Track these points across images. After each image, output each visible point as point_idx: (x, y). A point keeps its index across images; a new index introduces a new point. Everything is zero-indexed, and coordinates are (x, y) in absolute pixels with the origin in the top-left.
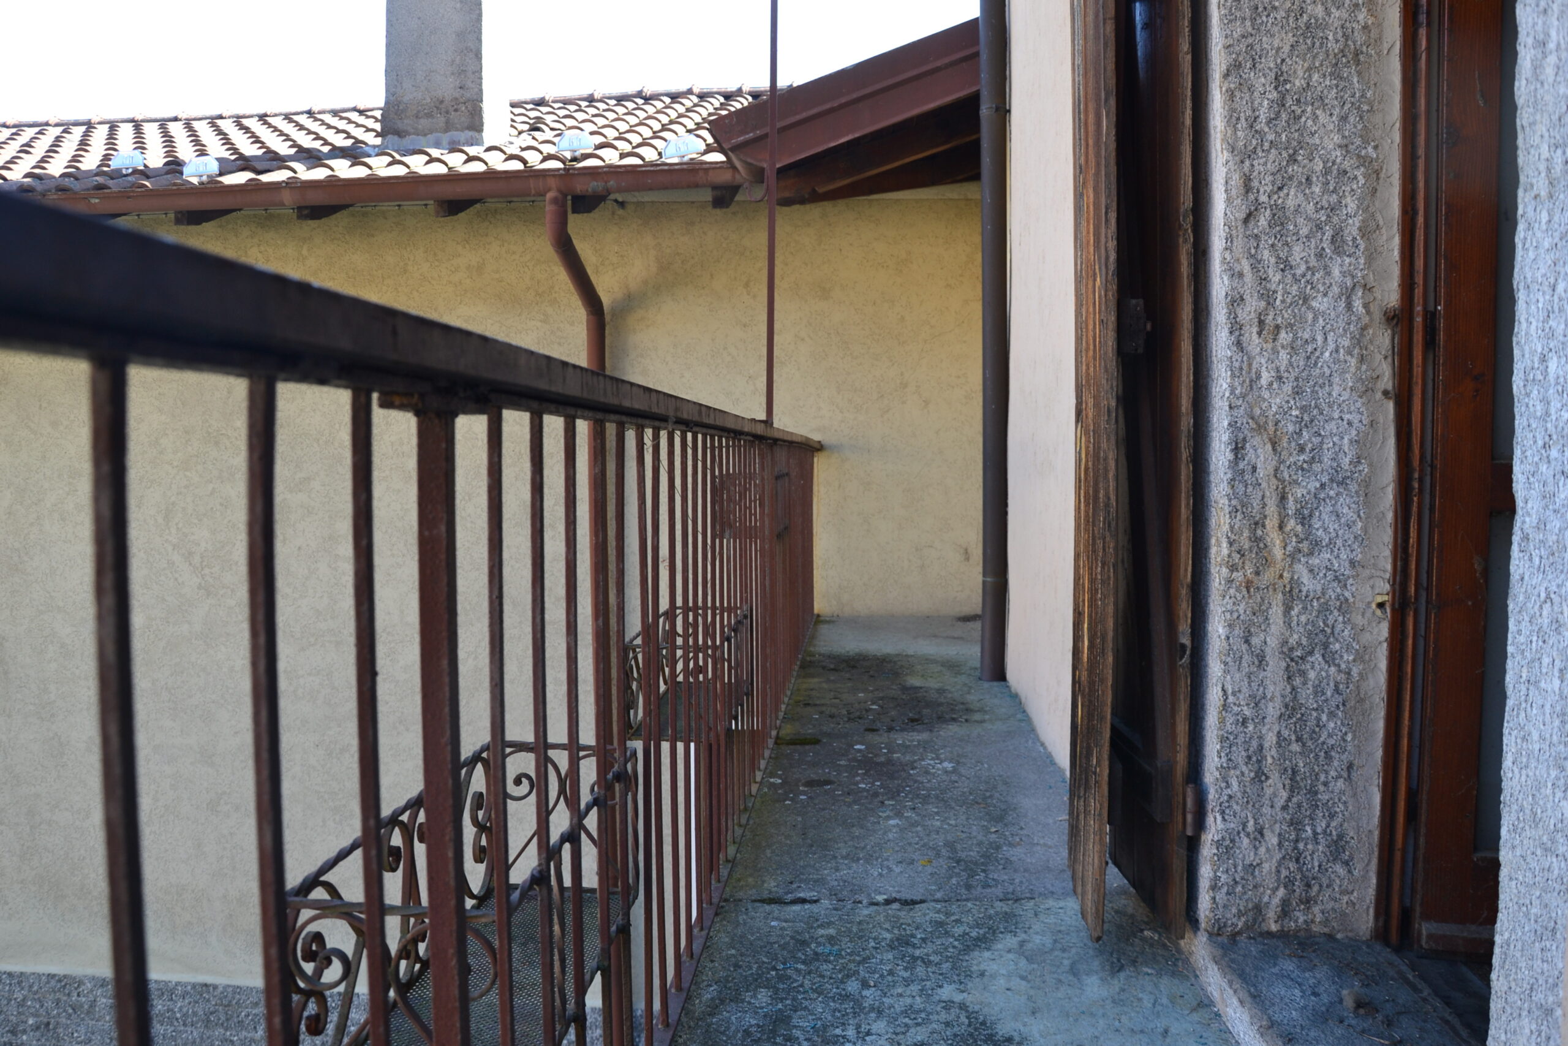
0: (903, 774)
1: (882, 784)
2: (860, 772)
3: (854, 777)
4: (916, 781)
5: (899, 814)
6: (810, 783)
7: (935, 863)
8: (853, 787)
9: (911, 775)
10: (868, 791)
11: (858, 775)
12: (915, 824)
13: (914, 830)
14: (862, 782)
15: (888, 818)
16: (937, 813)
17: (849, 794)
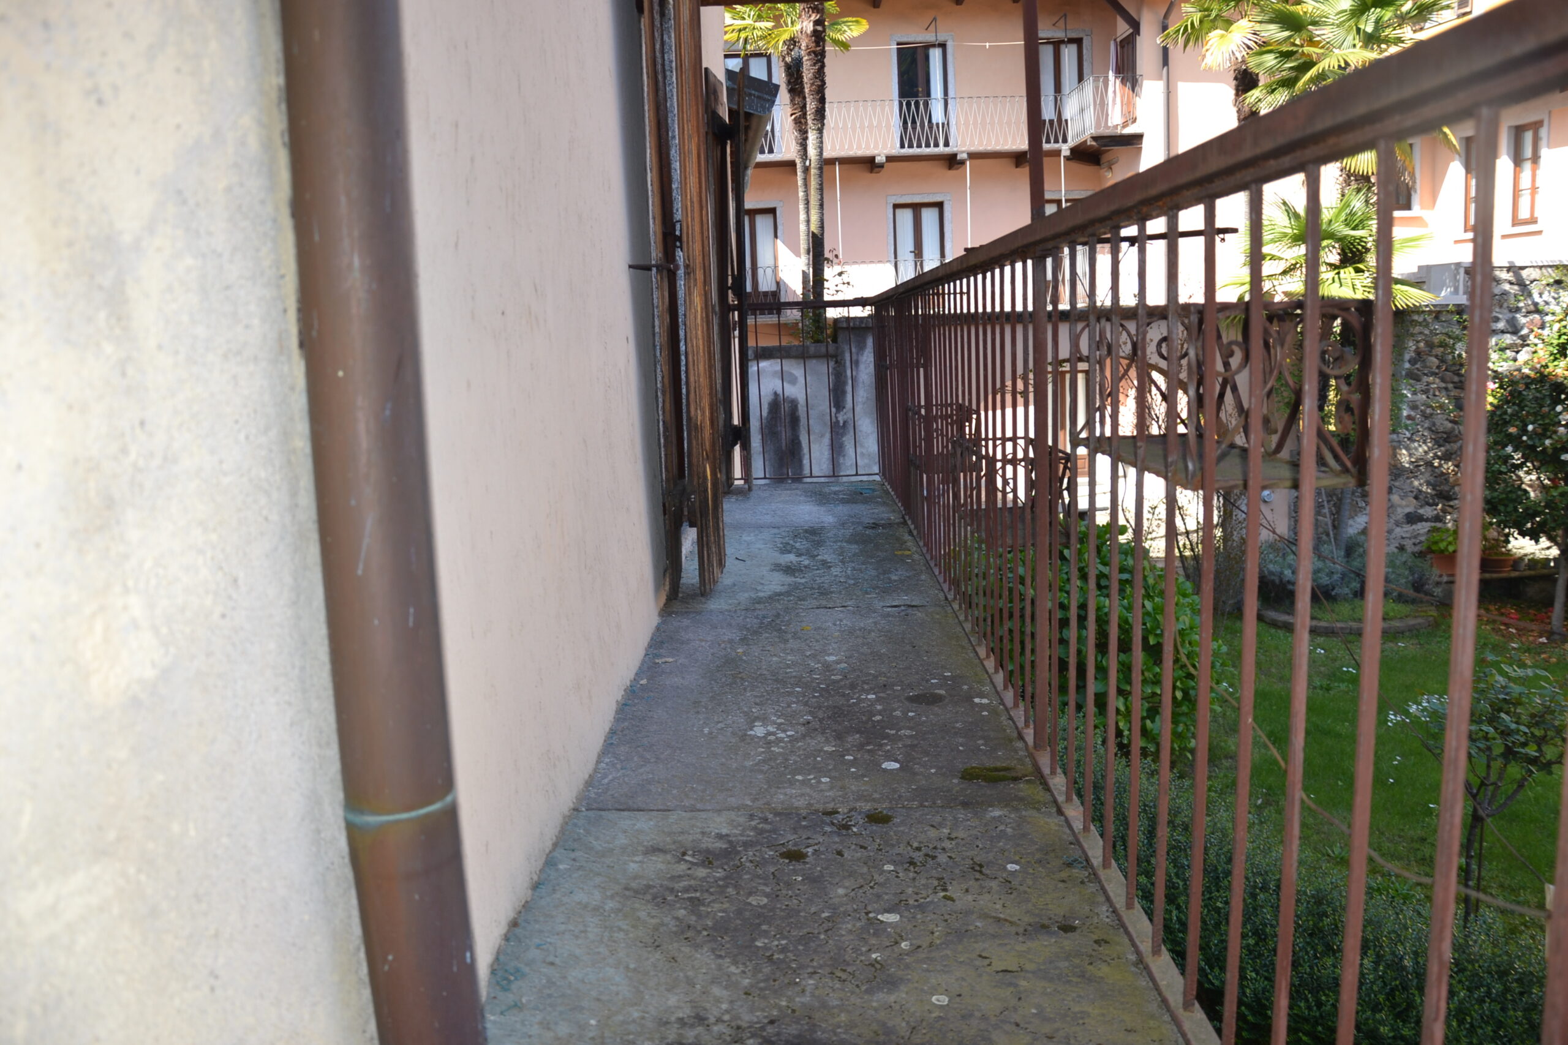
0: (820, 714)
1: (848, 701)
2: (878, 718)
3: (884, 710)
4: (806, 704)
5: (827, 667)
6: (934, 700)
7: (799, 629)
8: (882, 695)
9: (810, 713)
10: (863, 690)
11: (880, 713)
12: (813, 656)
13: (813, 652)
14: (873, 703)
15: (838, 662)
16: (788, 666)
17: (885, 686)
